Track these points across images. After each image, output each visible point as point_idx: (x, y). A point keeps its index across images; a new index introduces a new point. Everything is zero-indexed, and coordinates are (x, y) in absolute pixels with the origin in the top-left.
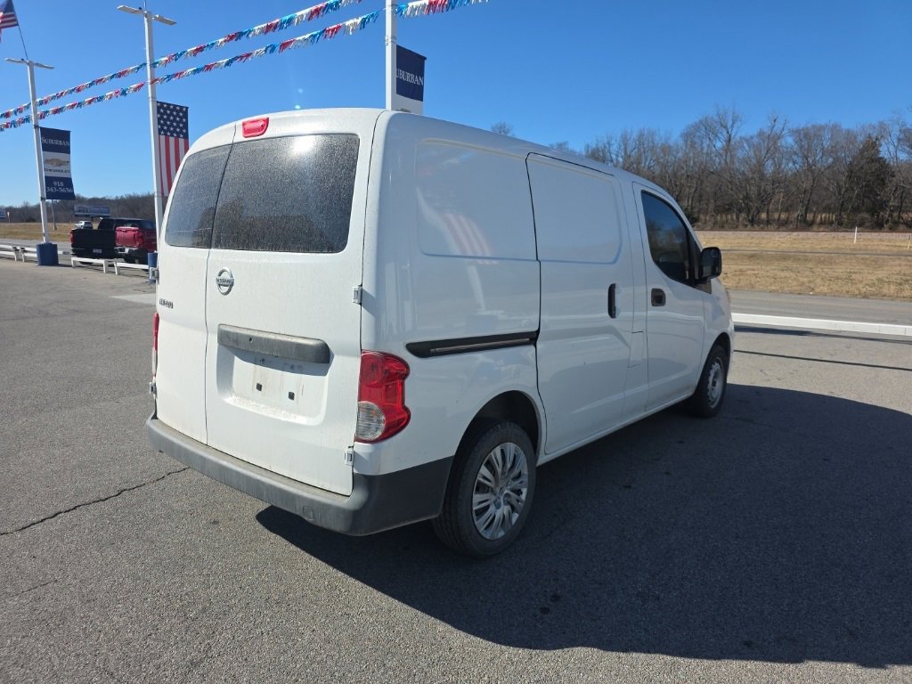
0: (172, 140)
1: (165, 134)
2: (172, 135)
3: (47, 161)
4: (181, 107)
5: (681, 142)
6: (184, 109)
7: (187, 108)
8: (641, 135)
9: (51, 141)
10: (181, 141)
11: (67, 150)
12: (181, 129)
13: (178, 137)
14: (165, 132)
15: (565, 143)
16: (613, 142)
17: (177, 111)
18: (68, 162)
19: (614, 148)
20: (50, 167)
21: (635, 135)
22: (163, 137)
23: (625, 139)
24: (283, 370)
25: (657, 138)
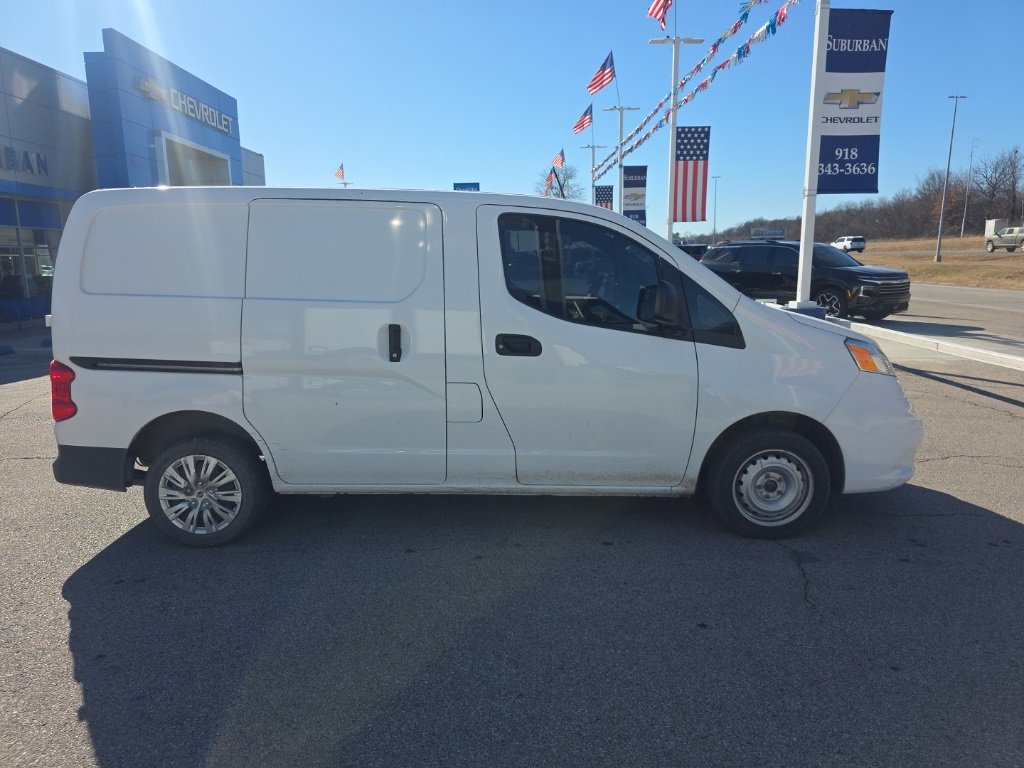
0: (691, 164)
1: (685, 159)
2: (691, 159)
3: (626, 197)
4: (703, 128)
6: (706, 129)
7: (709, 128)
9: (631, 178)
10: (701, 163)
11: (643, 184)
12: (702, 150)
13: (698, 159)
14: (685, 156)
17: (700, 133)
18: (644, 195)
20: (629, 201)
22: (681, 163)
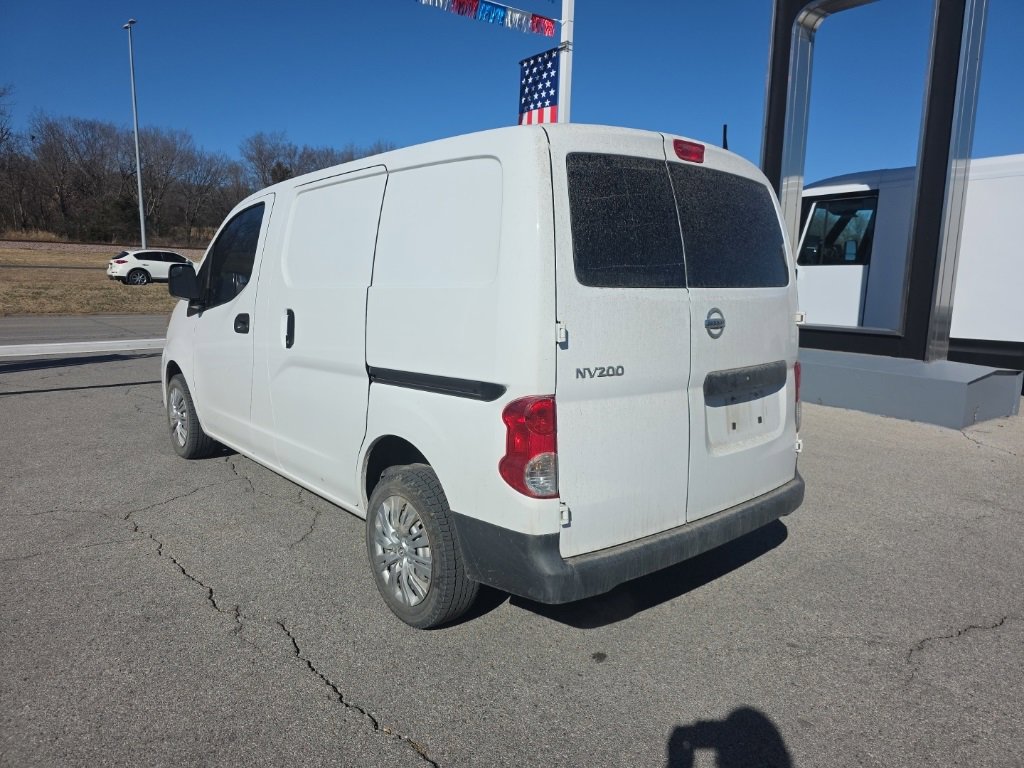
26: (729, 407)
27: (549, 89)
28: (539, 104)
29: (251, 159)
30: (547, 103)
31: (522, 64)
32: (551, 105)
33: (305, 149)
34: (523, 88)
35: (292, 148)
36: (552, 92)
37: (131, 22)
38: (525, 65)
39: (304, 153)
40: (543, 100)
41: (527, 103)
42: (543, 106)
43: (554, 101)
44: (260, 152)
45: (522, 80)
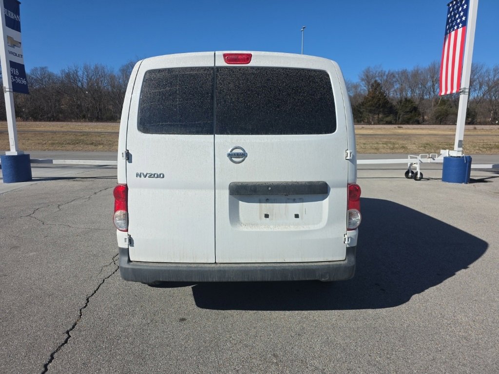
5: (120, 74)
8: (97, 68)
15: (46, 67)
16: (79, 70)
19: (80, 73)
21: (92, 68)
23: (86, 68)
24: (286, 203)
25: (106, 70)
26: (263, 204)
27: (462, 17)
28: (456, 28)
29: (363, 80)
30: (460, 25)
31: (449, 5)
32: (462, 26)
33: (389, 71)
34: (448, 19)
35: (383, 72)
36: (464, 18)
37: (304, 28)
38: (451, 5)
39: (389, 73)
40: (458, 24)
41: (450, 28)
42: (458, 28)
43: (464, 24)
44: (367, 77)
45: (448, 15)
